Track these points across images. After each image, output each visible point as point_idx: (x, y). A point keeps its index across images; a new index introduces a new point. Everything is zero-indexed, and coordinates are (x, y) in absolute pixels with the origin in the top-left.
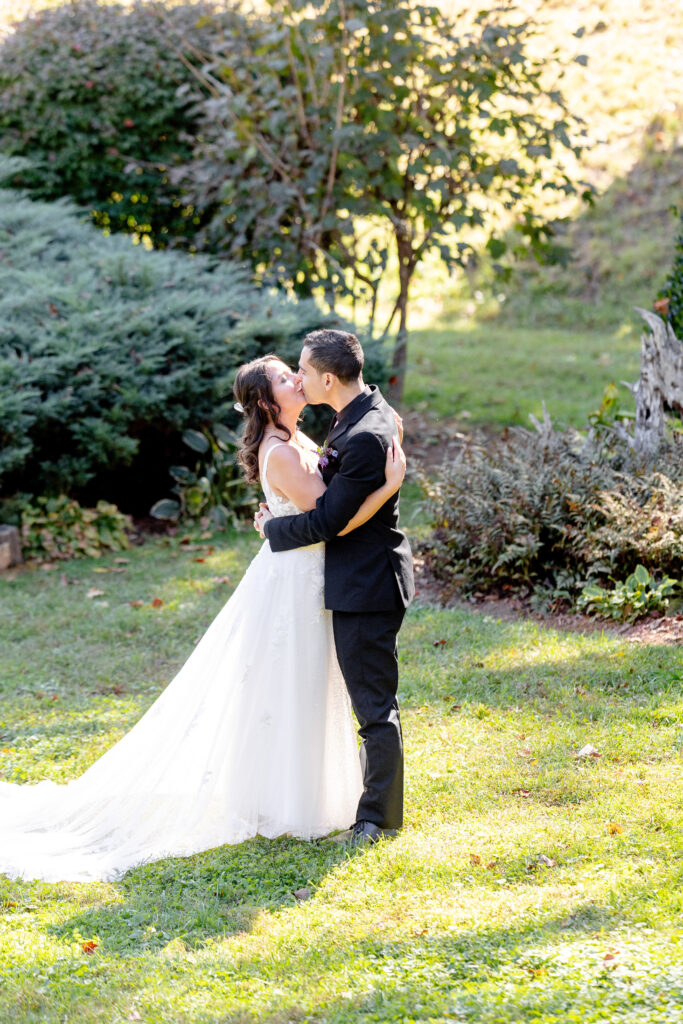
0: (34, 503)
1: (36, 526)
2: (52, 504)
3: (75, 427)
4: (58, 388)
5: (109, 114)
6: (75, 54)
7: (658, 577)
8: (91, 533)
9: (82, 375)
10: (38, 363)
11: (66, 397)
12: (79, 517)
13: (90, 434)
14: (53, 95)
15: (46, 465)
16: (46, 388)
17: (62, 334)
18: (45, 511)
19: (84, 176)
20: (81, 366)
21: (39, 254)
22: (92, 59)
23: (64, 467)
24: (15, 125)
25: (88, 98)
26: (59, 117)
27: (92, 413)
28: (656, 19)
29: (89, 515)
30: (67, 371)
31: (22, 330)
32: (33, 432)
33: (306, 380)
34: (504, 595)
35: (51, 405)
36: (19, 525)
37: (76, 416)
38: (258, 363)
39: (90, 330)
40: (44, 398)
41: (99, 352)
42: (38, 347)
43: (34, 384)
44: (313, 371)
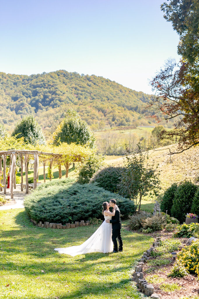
0: (92, 218)
1: (92, 221)
2: (94, 219)
3: (97, 211)
4: (95, 206)
5: (112, 179)
6: (109, 173)
7: (151, 229)
8: (98, 222)
9: (98, 205)
10: (93, 204)
11: (96, 207)
12: (96, 220)
13: (98, 211)
14: (106, 177)
15: (94, 214)
16: (94, 206)
17: (96, 201)
18: (93, 219)
19: (109, 185)
20: (98, 204)
21: (97, 193)
22: (111, 173)
23: (96, 215)
24: (102, 180)
25: (110, 177)
26: (106, 179)
27: (99, 209)
28: (183, 171)
29: (98, 220)
30: (96, 205)
31: (92, 200)
32: (92, 211)
33: (110, 204)
34: (136, 230)
35: (94, 208)
36: (90, 221)
37: (97, 209)
38: (105, 202)
39: (99, 201)
40: (93, 207)
41: (100, 203)
42: (93, 202)
43: (92, 206)
44: (111, 203)
